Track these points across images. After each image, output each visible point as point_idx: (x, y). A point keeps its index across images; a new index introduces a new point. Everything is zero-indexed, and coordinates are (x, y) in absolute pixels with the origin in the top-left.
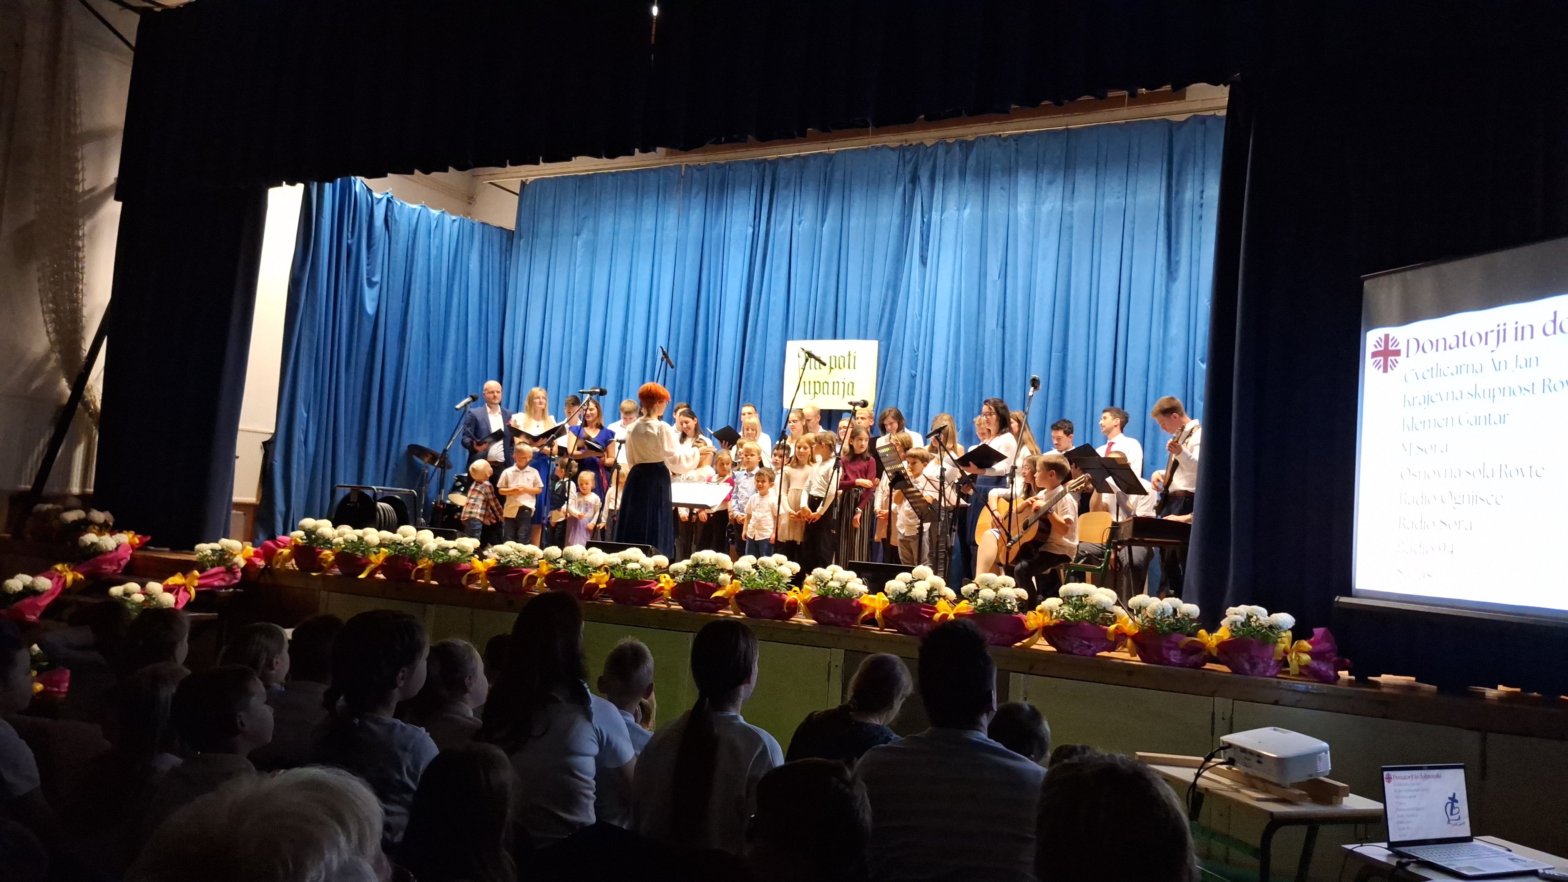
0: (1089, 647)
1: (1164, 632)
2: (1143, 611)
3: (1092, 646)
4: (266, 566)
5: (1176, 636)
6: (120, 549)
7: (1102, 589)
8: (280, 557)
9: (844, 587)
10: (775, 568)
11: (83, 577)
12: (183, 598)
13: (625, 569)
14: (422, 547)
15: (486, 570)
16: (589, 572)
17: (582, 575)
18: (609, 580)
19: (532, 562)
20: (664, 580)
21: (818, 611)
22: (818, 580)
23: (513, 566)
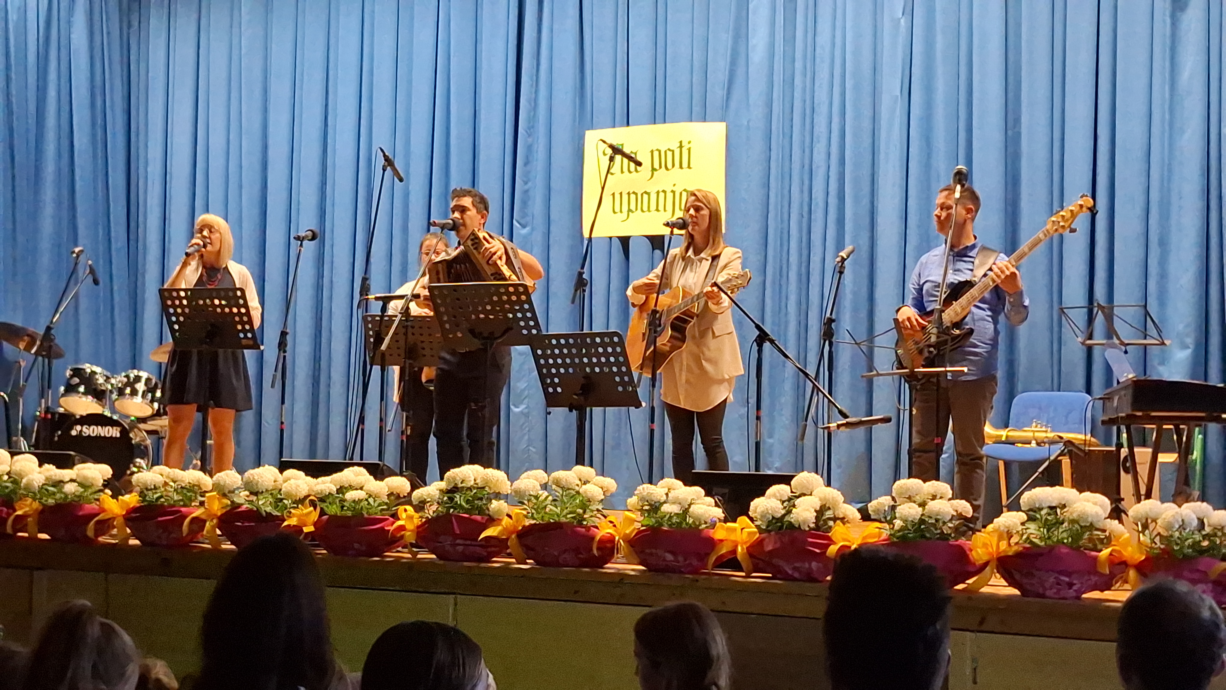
0: (1070, 585)
1: (1187, 558)
2: (1151, 526)
3: (1075, 584)
5: (1203, 563)
7: (1087, 494)
9: (686, 511)
10: (577, 488)
13: (343, 500)
14: (21, 482)
15: (124, 513)
16: (286, 509)
17: (276, 513)
18: (318, 520)
19: (196, 496)
20: (404, 516)
21: (647, 551)
22: (646, 503)
23: (166, 504)
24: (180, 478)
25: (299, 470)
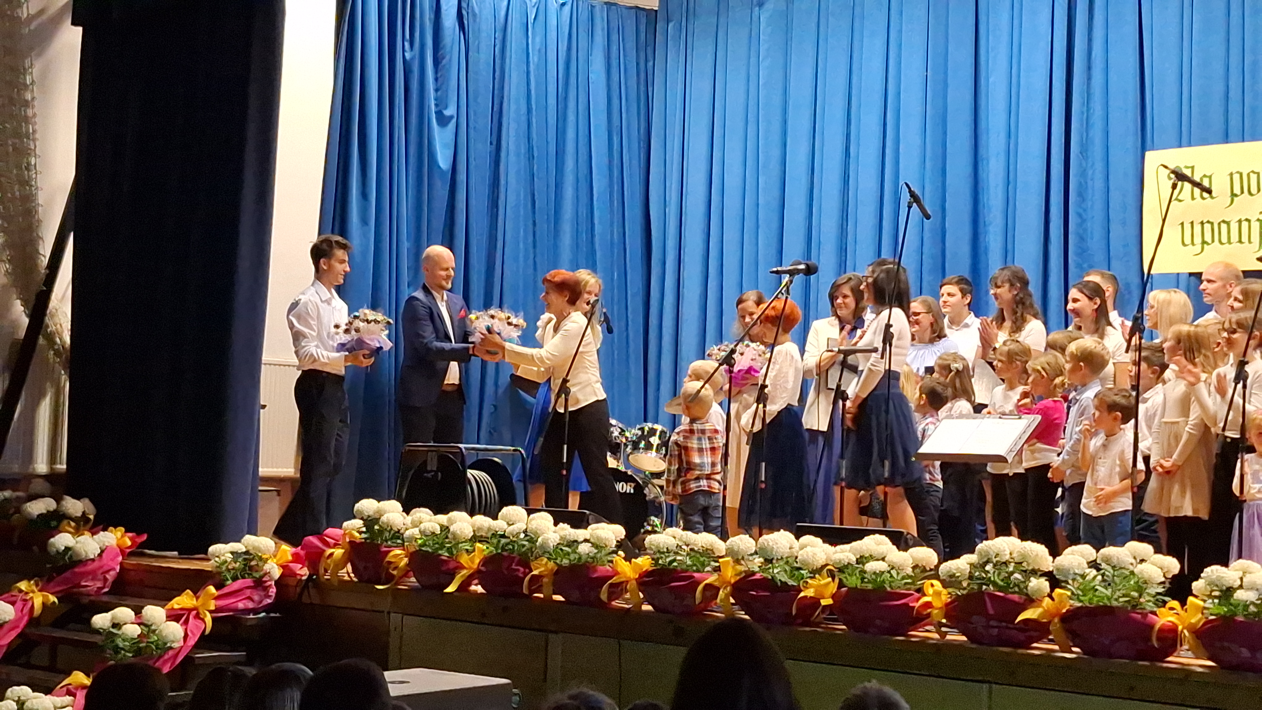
4: (310, 576)
6: (104, 555)
8: (329, 561)
10: (1131, 568)
11: (56, 600)
12: (196, 629)
13: (863, 572)
14: (537, 541)
15: (637, 576)
16: (802, 578)
17: (791, 582)
18: (836, 592)
19: (709, 561)
20: (931, 591)
21: (1218, 644)
22: (1215, 588)
23: (679, 568)
24: (692, 542)
25: (816, 536)
